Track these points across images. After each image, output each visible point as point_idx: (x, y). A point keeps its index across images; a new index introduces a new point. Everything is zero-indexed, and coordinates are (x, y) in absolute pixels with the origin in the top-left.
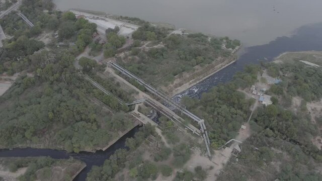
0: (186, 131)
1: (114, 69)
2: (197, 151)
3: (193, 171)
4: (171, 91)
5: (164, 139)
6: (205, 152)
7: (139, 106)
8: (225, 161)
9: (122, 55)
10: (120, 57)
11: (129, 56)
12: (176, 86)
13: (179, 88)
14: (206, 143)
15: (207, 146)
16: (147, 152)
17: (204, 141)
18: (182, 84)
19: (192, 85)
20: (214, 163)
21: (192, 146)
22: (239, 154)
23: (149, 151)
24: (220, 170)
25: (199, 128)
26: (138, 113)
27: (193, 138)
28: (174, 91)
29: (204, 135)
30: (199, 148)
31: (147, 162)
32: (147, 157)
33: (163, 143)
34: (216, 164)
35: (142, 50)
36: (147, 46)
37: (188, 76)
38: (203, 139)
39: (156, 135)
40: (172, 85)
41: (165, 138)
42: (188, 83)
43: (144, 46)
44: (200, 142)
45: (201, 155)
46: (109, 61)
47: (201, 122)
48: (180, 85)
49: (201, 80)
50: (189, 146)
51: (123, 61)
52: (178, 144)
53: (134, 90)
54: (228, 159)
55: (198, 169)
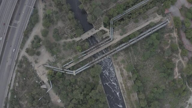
0: (71, 58)
1: (158, 23)
2: (52, 59)
3: (40, 50)
4: (118, 64)
5: (69, 40)
6: (49, 64)
7: (107, 32)
8: (38, 74)
9: (175, 34)
10: (173, 32)
11: (172, 41)
12: (121, 70)
13: (119, 72)
14: (55, 68)
15: (53, 67)
16: (63, 25)
17: (58, 67)
18: (122, 77)
19: (120, 85)
20: (40, 66)
21: (57, 57)
22: (40, 85)
23: (64, 28)
24: (34, 67)
25: (69, 69)
26: (100, 29)
27: (63, 61)
28: (118, 67)
29: (62, 69)
30: (54, 61)
31: (57, 24)
32: (60, 24)
33: (67, 38)
34: (39, 67)
35: (177, 56)
36: (180, 62)
37: (129, 85)
38: (60, 67)
39: (75, 36)
40: (122, 66)
41: (70, 42)
42: (122, 82)
43: (181, 59)
44: (58, 64)
45: (49, 61)
46: (169, 21)
47: (74, 73)
48: (122, 74)
49: (123, 95)
50: (58, 56)
51: (167, 34)
52: (62, 49)
53: (126, 33)
54: (39, 76)
55: (39, 54)
